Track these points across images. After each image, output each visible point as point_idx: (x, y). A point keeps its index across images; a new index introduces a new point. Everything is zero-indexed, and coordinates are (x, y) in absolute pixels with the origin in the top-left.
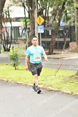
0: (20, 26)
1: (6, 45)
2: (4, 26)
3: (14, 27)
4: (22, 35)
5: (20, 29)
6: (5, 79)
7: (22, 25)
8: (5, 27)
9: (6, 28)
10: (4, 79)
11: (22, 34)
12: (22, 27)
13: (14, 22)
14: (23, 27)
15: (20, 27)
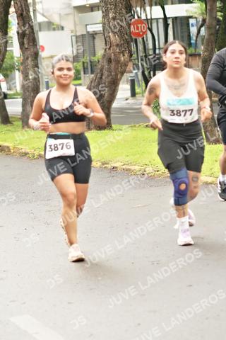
0: (191, 15)
1: (152, 73)
2: (143, 17)
3: (175, 19)
4: (196, 41)
5: (193, 25)
6: (137, 168)
7: (196, 13)
8: (147, 19)
9: (149, 22)
10: (132, 168)
11: (197, 37)
12: (196, 18)
13: (172, 4)
14: (200, 19)
15: (191, 17)
